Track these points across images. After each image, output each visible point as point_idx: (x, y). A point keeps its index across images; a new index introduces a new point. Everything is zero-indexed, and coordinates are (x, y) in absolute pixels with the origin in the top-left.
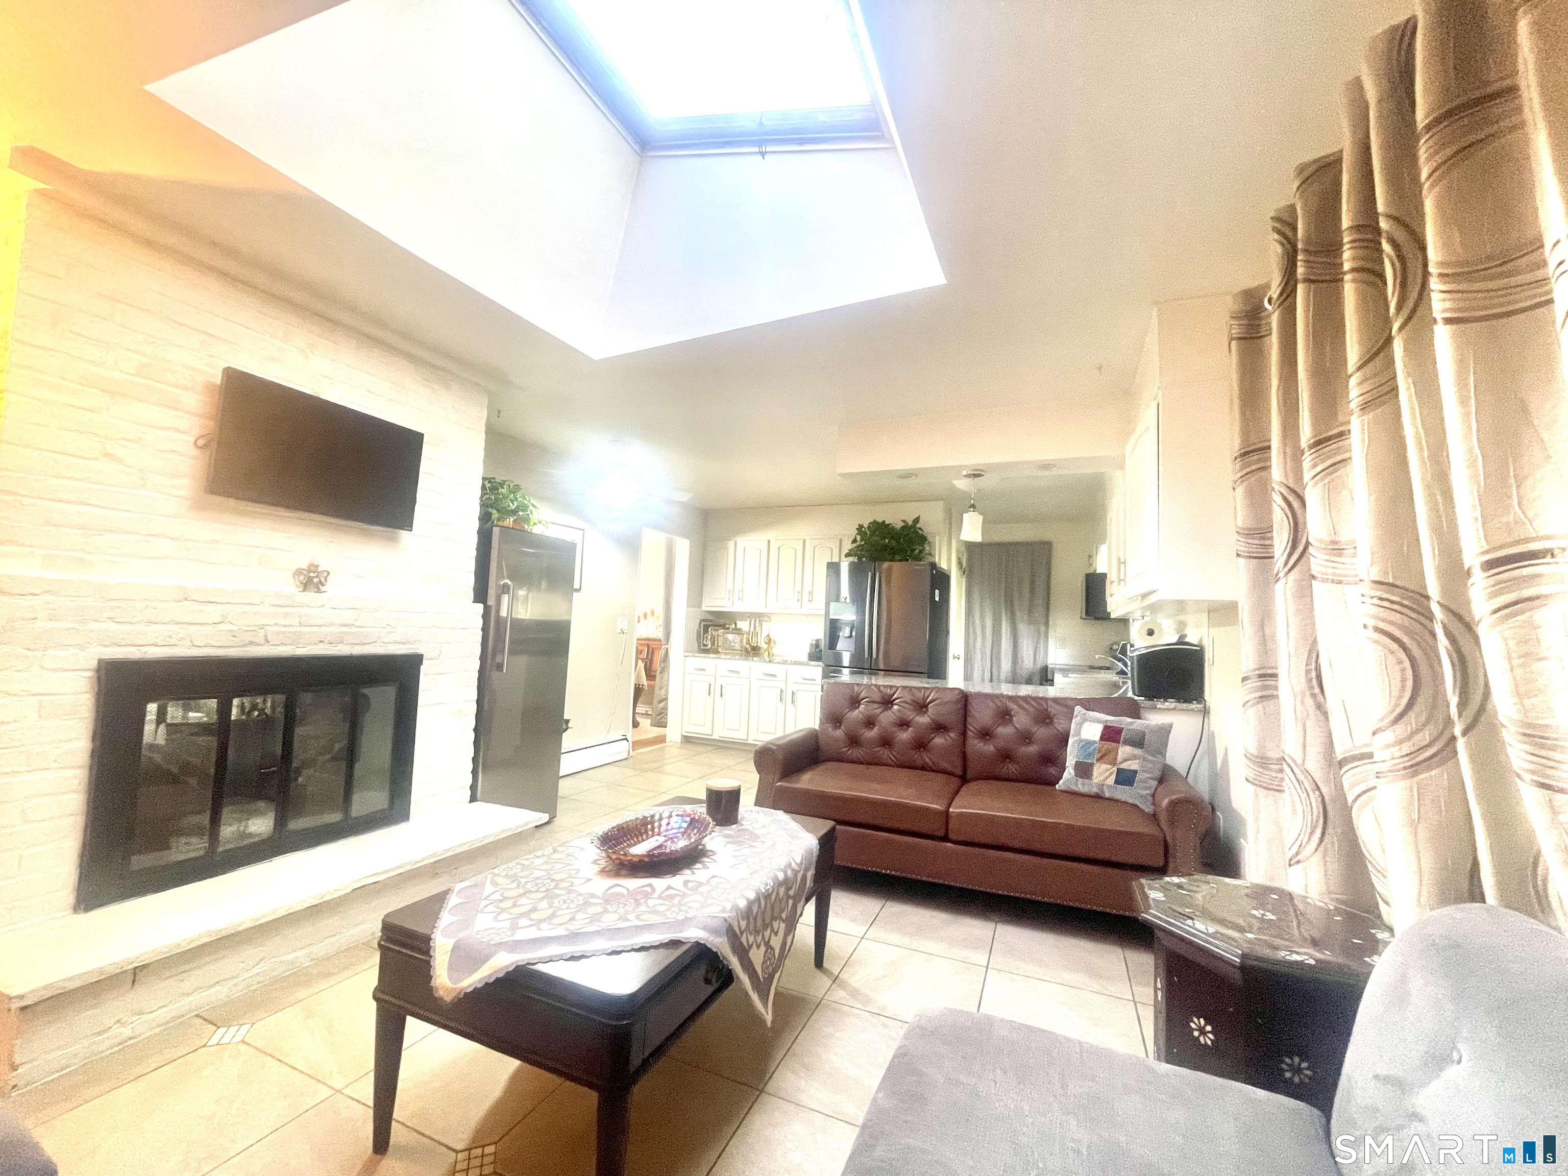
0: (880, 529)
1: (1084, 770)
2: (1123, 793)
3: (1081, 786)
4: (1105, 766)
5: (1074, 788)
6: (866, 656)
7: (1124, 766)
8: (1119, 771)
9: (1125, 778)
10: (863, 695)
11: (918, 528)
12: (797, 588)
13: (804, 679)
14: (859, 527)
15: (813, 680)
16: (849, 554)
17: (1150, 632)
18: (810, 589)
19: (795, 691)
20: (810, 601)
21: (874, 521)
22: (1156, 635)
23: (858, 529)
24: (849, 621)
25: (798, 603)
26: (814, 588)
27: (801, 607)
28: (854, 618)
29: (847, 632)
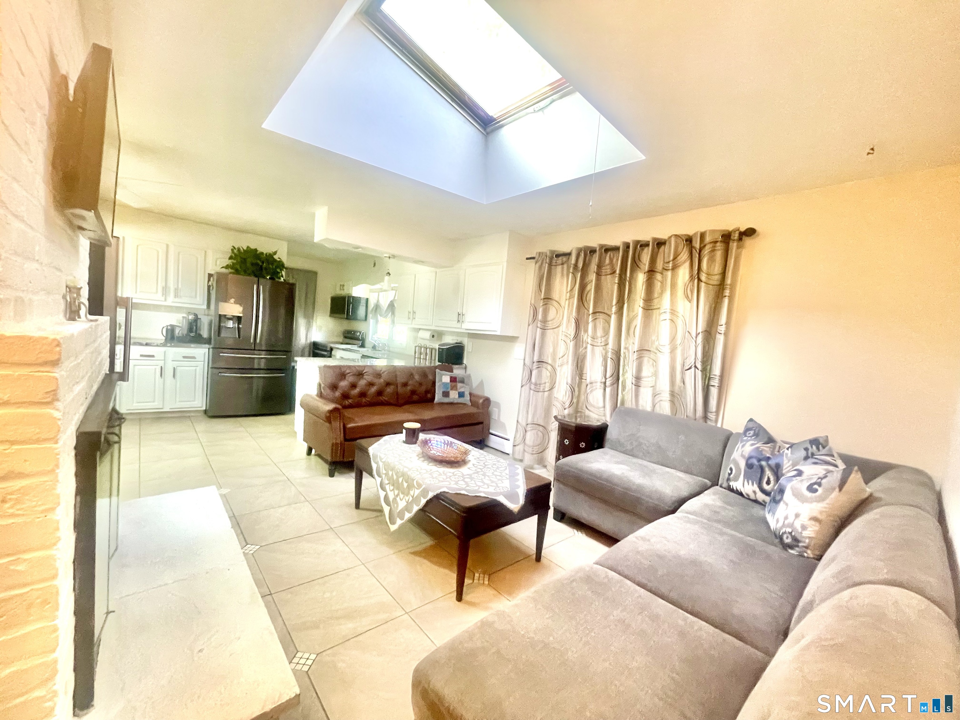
0: (253, 254)
1: (446, 394)
2: (461, 400)
3: (446, 400)
4: (454, 392)
5: (442, 401)
6: (252, 341)
7: (460, 391)
8: (459, 393)
9: (461, 395)
10: (348, 371)
11: (276, 257)
12: (161, 284)
13: (184, 357)
14: (232, 248)
15: (194, 358)
16: (227, 267)
17: (433, 336)
18: (176, 287)
19: (176, 367)
20: (176, 296)
21: (248, 247)
22: (435, 337)
23: (232, 250)
24: (234, 316)
25: (163, 296)
26: (180, 286)
27: (165, 300)
28: (241, 315)
29: (230, 324)
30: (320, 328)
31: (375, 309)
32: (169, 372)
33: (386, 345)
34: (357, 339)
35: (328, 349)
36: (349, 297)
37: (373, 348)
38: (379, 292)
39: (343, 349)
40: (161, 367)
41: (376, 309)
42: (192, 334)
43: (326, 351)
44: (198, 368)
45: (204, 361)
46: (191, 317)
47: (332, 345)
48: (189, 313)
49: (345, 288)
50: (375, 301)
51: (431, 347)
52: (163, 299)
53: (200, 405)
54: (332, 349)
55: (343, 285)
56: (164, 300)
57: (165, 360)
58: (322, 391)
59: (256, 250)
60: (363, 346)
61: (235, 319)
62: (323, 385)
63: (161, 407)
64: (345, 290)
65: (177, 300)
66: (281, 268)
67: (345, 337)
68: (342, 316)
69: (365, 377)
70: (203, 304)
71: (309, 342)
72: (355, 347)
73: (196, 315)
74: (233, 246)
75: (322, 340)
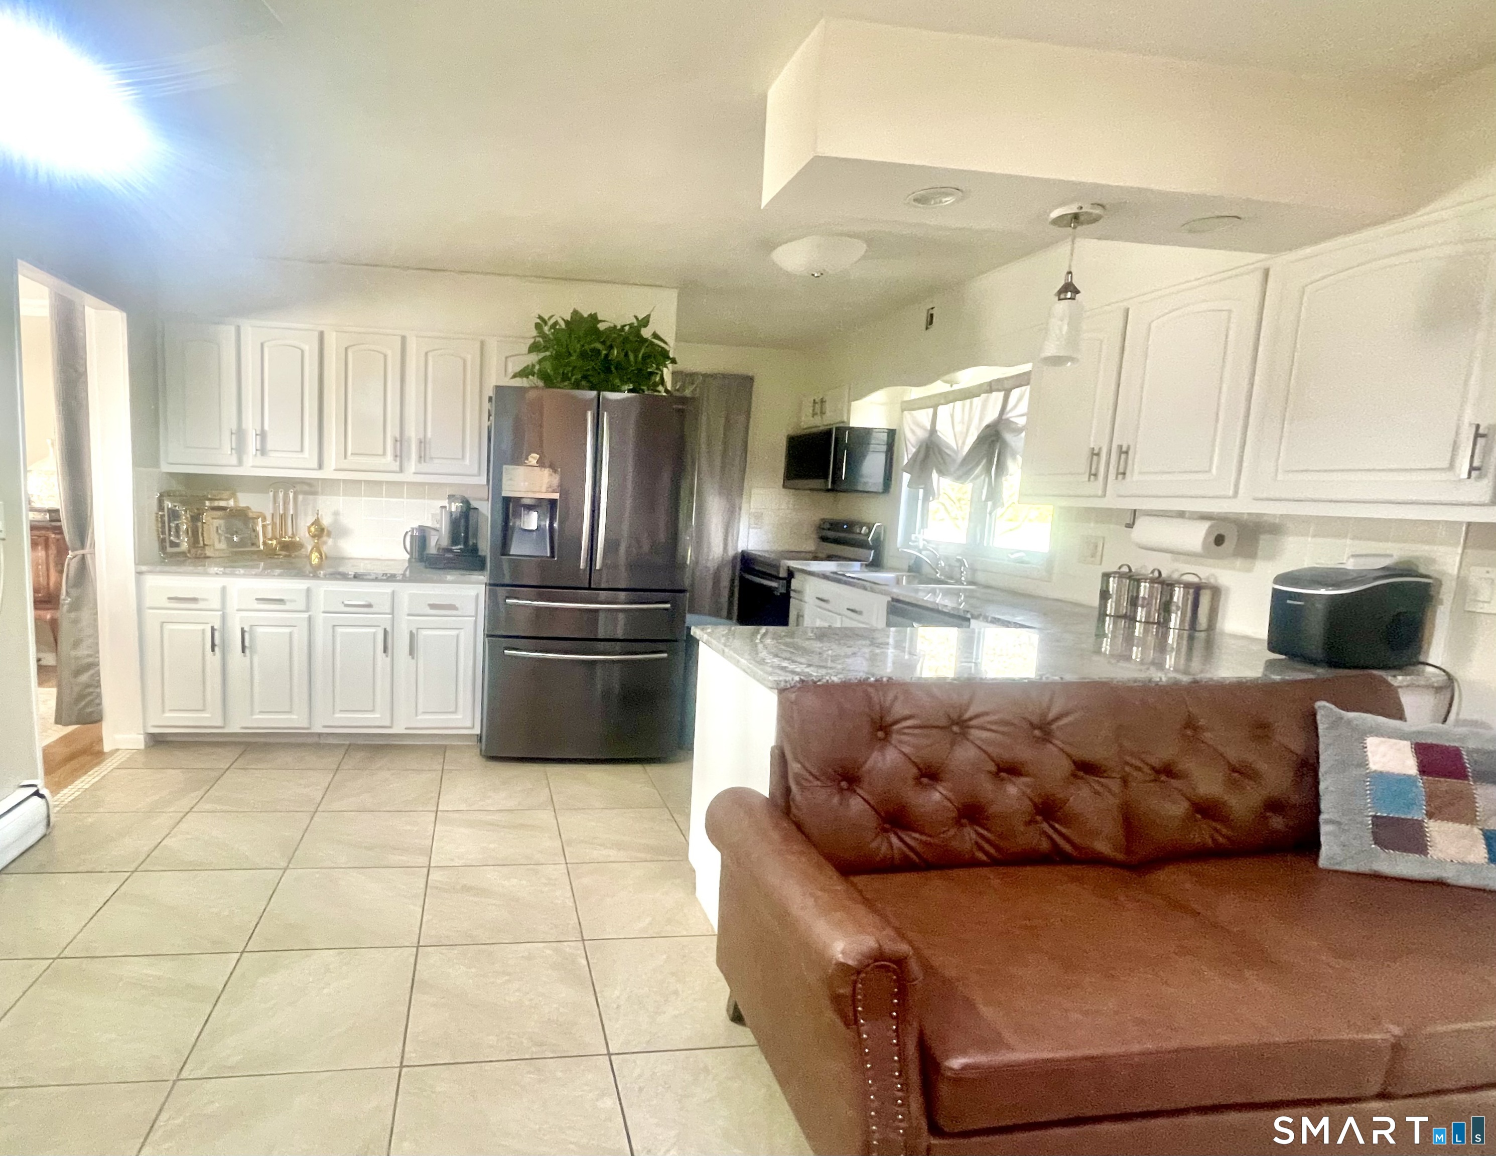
0: (587, 328)
1: (1396, 834)
3: (1404, 865)
4: (1454, 827)
6: (584, 564)
8: (1488, 837)
10: (897, 711)
11: (646, 333)
12: (392, 431)
13: (433, 606)
14: (538, 321)
15: (452, 607)
16: (524, 373)
17: (1219, 540)
18: (422, 436)
19: (414, 631)
20: (421, 458)
21: (575, 313)
22: (1229, 545)
23: (538, 326)
24: (540, 500)
25: (395, 460)
26: (429, 435)
27: (401, 470)
28: (556, 496)
29: (532, 521)
30: (758, 517)
31: (921, 455)
32: (401, 644)
33: (963, 564)
34: (862, 544)
35: (783, 574)
36: (841, 430)
37: (910, 570)
38: (935, 407)
39: (824, 576)
40: (385, 630)
41: (927, 456)
42: (457, 548)
43: (776, 578)
44: (462, 633)
45: (476, 616)
46: (455, 507)
47: (794, 564)
48: (451, 498)
49: (828, 407)
50: (922, 434)
51: (1194, 579)
52: (395, 466)
53: (469, 724)
54: (791, 574)
55: (822, 401)
56: (398, 469)
57: (392, 613)
58: (794, 788)
59: (594, 318)
60: (876, 564)
61: (546, 507)
62: (794, 767)
63: (388, 724)
64: (828, 414)
65: (424, 467)
66: (660, 358)
67: (824, 539)
68: (817, 483)
69: (975, 733)
70: (479, 474)
71: (731, 553)
72: (854, 569)
73: (466, 502)
74: (540, 317)
75: (766, 547)
